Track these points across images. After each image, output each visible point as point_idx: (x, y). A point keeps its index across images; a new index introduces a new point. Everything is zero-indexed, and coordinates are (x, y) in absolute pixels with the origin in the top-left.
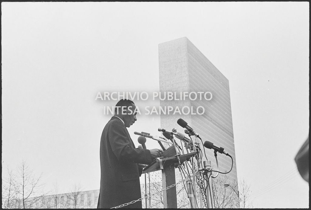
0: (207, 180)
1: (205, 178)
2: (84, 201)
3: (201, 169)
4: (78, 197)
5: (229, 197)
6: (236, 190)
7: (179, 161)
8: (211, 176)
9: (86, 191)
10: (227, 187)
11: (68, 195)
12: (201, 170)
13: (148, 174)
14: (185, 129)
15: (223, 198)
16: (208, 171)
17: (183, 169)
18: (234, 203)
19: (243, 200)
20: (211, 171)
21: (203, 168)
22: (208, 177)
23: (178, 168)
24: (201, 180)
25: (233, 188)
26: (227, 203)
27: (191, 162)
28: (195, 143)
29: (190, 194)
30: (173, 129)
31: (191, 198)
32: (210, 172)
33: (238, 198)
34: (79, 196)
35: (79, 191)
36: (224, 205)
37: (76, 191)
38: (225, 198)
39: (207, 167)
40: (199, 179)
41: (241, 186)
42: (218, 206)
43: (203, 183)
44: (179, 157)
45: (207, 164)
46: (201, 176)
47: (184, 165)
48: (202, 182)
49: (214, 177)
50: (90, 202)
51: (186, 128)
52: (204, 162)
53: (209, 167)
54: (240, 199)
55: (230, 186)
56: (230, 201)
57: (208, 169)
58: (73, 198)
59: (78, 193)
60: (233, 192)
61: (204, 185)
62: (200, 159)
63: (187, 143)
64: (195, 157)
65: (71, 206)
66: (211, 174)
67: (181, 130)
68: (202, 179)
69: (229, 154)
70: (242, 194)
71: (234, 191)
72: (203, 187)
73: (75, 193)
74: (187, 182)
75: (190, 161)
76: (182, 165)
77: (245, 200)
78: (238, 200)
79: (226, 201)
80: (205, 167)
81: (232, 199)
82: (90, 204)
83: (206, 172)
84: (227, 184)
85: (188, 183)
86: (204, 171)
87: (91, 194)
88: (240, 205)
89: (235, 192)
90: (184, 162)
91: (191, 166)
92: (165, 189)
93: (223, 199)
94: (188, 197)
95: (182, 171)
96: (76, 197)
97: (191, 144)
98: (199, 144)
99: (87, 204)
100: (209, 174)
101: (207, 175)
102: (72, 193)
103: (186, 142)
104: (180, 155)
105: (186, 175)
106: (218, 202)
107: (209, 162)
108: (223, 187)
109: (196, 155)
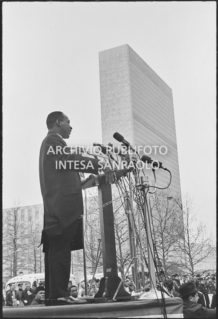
0: (145, 196)
1: (143, 194)
2: (25, 216)
3: (138, 184)
4: (18, 213)
5: (172, 209)
6: (179, 202)
7: (116, 177)
8: (149, 191)
9: (26, 206)
10: (170, 199)
11: (8, 211)
12: (138, 186)
13: (84, 190)
14: (121, 143)
15: (166, 210)
16: (145, 187)
17: (120, 185)
18: (176, 216)
19: (186, 212)
20: (149, 187)
21: (141, 183)
22: (146, 193)
23: (115, 184)
24: (138, 196)
25: (176, 200)
26: (170, 216)
27: (128, 178)
28: (132, 158)
29: (128, 210)
30: (109, 144)
31: (128, 214)
32: (147, 187)
33: (181, 210)
34: (19, 211)
35: (19, 207)
36: (167, 218)
37: (15, 206)
38: (168, 211)
39: (144, 182)
40: (136, 195)
41: (185, 199)
42: (161, 219)
43: (141, 199)
44: (116, 173)
45: (144, 180)
46: (139, 191)
47: (121, 180)
48: (139, 198)
49: (152, 192)
50: (30, 218)
51: (123, 142)
52: (141, 177)
53: (146, 183)
54: (183, 212)
55: (173, 199)
56: (173, 214)
57: (145, 184)
58: (13, 214)
59: (18, 208)
60: (176, 205)
61: (141, 201)
62: (137, 174)
63: (124, 158)
64: (132, 172)
65: (11, 221)
66: (149, 190)
67: (118, 144)
68: (140, 195)
69: (167, 169)
70: (186, 207)
71: (178, 203)
72: (140, 203)
73: (15, 208)
74: (124, 198)
75: (127, 176)
76: (119, 181)
77: (189, 212)
78: (181, 213)
79: (169, 214)
80: (142, 182)
81: (175, 211)
82: (30, 220)
83: (144, 188)
84: (170, 196)
85: (126, 199)
86: (141, 187)
87: (31, 209)
88: (184, 218)
89: (178, 205)
90: (121, 178)
91: (128, 182)
92: (101, 206)
93: (166, 212)
94: (126, 213)
95: (120, 186)
96: (16, 213)
97: (128, 159)
98: (136, 158)
99: (27, 219)
100: (146, 190)
101: (144, 192)
102: (12, 208)
103: (122, 157)
104: (116, 171)
105: (123, 191)
106: (161, 215)
107: (146, 177)
108: (166, 199)
109: (133, 170)
